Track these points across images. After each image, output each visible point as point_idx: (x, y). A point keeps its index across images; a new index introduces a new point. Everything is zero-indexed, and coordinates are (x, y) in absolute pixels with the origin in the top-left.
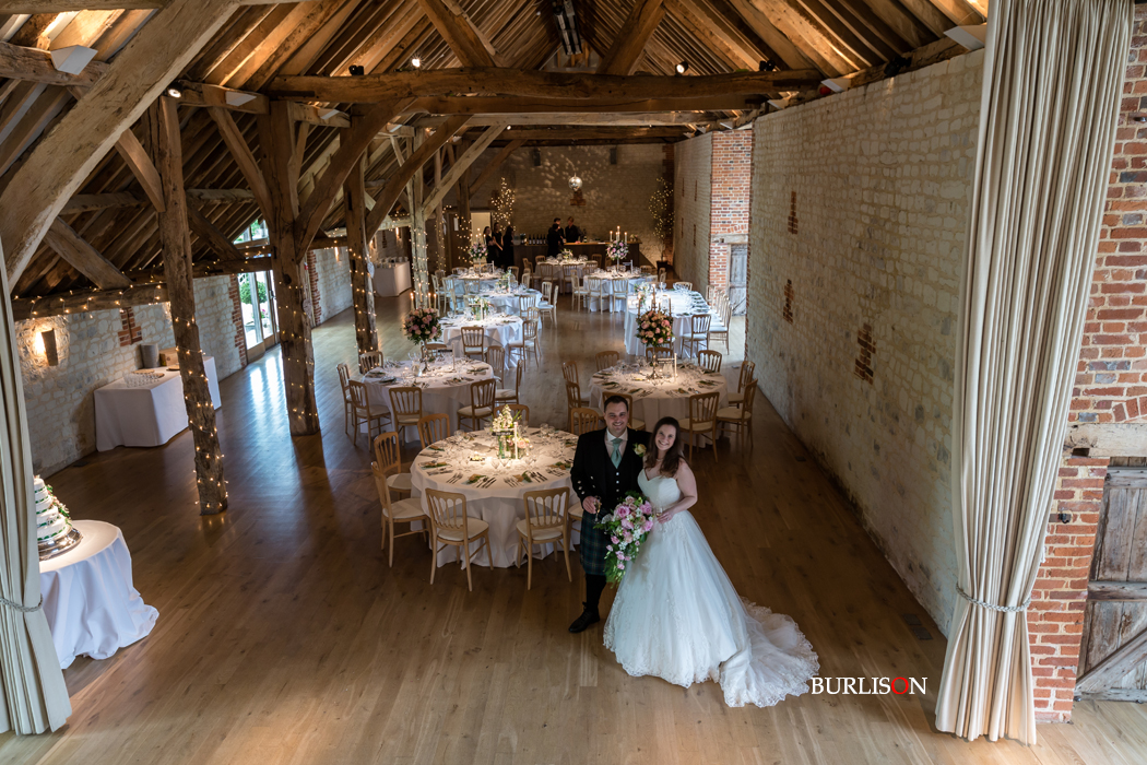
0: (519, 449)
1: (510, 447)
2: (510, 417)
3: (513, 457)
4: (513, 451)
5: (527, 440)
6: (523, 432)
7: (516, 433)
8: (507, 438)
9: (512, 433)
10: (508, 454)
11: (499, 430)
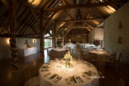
0: (72, 65)
1: (69, 64)
2: (70, 55)
3: (70, 67)
4: (70, 65)
5: (74, 62)
6: (73, 60)
7: (71, 60)
8: (68, 61)
9: (70, 60)
10: (68, 66)
11: (66, 58)
